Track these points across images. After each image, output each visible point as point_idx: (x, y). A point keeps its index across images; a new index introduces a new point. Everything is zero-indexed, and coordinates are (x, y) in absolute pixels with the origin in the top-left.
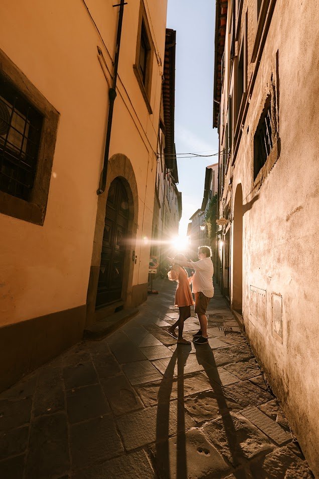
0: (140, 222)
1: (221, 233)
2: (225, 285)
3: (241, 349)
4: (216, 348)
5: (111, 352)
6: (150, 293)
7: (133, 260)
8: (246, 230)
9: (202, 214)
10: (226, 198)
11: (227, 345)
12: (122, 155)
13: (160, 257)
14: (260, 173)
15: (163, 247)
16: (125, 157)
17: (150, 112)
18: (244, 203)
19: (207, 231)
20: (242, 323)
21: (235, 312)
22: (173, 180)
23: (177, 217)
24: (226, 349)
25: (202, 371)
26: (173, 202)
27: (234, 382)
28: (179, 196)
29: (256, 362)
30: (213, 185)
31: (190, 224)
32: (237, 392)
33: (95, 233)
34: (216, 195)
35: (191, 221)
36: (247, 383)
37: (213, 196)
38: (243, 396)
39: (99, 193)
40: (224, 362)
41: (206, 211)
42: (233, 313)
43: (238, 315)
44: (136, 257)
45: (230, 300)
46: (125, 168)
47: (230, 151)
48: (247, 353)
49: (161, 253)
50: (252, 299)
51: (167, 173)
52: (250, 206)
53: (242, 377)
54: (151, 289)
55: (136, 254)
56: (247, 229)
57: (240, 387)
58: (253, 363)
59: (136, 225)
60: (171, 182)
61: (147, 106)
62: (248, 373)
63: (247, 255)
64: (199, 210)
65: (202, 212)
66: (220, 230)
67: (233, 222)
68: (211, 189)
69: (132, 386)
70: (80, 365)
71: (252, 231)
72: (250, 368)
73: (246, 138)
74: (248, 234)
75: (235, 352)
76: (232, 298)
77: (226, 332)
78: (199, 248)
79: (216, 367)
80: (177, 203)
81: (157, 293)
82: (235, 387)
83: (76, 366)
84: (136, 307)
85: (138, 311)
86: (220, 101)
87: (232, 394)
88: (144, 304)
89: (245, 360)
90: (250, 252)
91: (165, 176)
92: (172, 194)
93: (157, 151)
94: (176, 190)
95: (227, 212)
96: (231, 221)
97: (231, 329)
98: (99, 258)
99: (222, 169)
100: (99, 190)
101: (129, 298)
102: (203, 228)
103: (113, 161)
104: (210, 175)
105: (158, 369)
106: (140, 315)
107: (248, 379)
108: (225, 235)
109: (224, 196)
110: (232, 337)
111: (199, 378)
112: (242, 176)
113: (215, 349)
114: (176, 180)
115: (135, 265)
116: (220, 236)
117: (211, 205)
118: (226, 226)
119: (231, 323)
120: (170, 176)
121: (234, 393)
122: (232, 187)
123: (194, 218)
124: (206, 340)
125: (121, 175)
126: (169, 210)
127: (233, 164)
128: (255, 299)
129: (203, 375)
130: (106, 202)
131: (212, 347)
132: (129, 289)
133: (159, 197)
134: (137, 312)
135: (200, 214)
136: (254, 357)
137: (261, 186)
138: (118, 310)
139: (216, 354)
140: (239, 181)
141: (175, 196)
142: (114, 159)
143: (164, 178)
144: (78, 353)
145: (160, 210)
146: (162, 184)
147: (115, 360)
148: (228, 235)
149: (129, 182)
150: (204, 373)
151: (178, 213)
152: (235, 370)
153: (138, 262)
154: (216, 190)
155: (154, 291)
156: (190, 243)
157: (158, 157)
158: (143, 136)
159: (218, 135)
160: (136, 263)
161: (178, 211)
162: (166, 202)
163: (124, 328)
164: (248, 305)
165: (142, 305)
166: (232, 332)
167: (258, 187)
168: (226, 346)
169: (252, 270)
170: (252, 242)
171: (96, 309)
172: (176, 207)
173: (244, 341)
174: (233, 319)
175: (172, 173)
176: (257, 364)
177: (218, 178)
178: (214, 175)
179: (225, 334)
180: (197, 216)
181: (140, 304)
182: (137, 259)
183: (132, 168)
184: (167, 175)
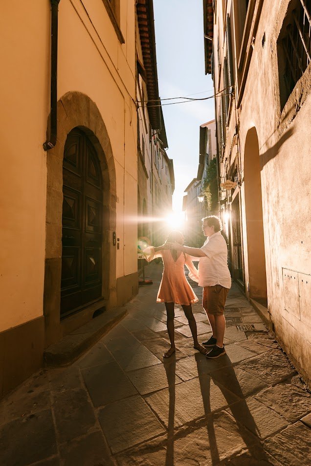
0: (119, 193)
1: (224, 202)
2: (235, 266)
3: (275, 360)
4: (238, 361)
5: (83, 385)
6: (142, 284)
7: (114, 245)
8: (267, 189)
9: (198, 185)
10: (230, 156)
11: (254, 354)
12: (82, 95)
13: (153, 235)
14: (297, 89)
15: (154, 225)
16: (88, 99)
17: (122, 40)
18: (263, 150)
19: (206, 202)
20: (268, 318)
21: (252, 300)
22: (161, 144)
23: (169, 189)
24: (252, 362)
25: (224, 408)
26: (164, 171)
27: (278, 427)
28: (170, 163)
29: (303, 383)
30: (210, 147)
31: (185, 197)
32: (289, 450)
33: (48, 208)
34: (214, 159)
35: (186, 194)
36: (300, 427)
37: (211, 160)
38: (302, 458)
39: (47, 148)
40: (254, 386)
41: (203, 180)
42: (251, 303)
43: (260, 307)
44: (118, 240)
45: (245, 285)
46: (89, 115)
47: (233, 89)
48: (285, 367)
49: (153, 231)
50: (287, 288)
51: (154, 135)
52: (274, 152)
53: (288, 415)
54: (144, 277)
55: (118, 237)
56: (271, 187)
57: (291, 437)
58: (299, 384)
59: (115, 198)
60: (159, 147)
61: (116, 30)
62: (295, 406)
63: (273, 225)
64: (194, 180)
65: (198, 182)
66: (223, 199)
67: (243, 184)
68: (207, 152)
69: (113, 455)
70: (32, 416)
71: (280, 188)
72: (297, 395)
73: (261, 54)
74: (274, 193)
75: (268, 366)
76: (247, 283)
77: (248, 333)
78: (203, 220)
79: (244, 397)
80: (168, 173)
81: (150, 283)
82: (284, 440)
83: (24, 421)
84: (123, 305)
85: (126, 311)
86: (212, 37)
87: (280, 456)
88: (135, 299)
89: (285, 380)
90: (278, 221)
91: (150, 138)
92: (161, 161)
93: (136, 97)
94: (165, 156)
95: (233, 173)
96: (240, 184)
97: (253, 327)
98: (58, 245)
99: (222, 122)
100: (46, 143)
101: (113, 296)
102: (201, 199)
103: (68, 101)
104: (205, 136)
105: (154, 412)
106: (129, 316)
107: (299, 419)
108: (231, 203)
109: (227, 155)
110: (256, 340)
111: (222, 424)
112: (255, 114)
113: (237, 364)
114: (165, 145)
115: (117, 251)
116: (223, 206)
117: (209, 170)
118: (233, 190)
119: (250, 317)
120: (158, 140)
121: (284, 454)
122: (238, 137)
123: (190, 190)
124: (223, 350)
125: (85, 123)
126: (159, 181)
127: (239, 106)
128: (294, 289)
129: (227, 417)
130: (61, 164)
131: (232, 361)
132: (112, 283)
133: (145, 165)
134: (125, 313)
135: (196, 184)
136: (296, 373)
137: (297, 111)
138: (97, 313)
139: (240, 373)
140: (252, 125)
141: (165, 164)
142: (69, 98)
143: (150, 141)
144: (32, 393)
145: (148, 181)
146: (148, 149)
147: (89, 401)
148: (236, 203)
149: (98, 135)
150: (229, 413)
151: (169, 185)
152: (274, 401)
153: (121, 246)
154: (214, 152)
155: (147, 280)
156: (187, 219)
157: (138, 107)
158: (114, 73)
159: (213, 82)
160: (118, 248)
161: (169, 182)
162: (155, 171)
163: (105, 339)
164: (279, 295)
165: (132, 302)
166: (255, 331)
167: (291, 116)
168: (252, 357)
169: (284, 246)
170: (281, 204)
171: (62, 319)
172: (168, 177)
173: (275, 346)
174: (252, 311)
175: (159, 135)
176: (305, 387)
177: (217, 136)
178: (210, 136)
179: (247, 337)
180: (192, 187)
181: (129, 301)
182: (121, 242)
183: (101, 116)
184: (153, 138)
